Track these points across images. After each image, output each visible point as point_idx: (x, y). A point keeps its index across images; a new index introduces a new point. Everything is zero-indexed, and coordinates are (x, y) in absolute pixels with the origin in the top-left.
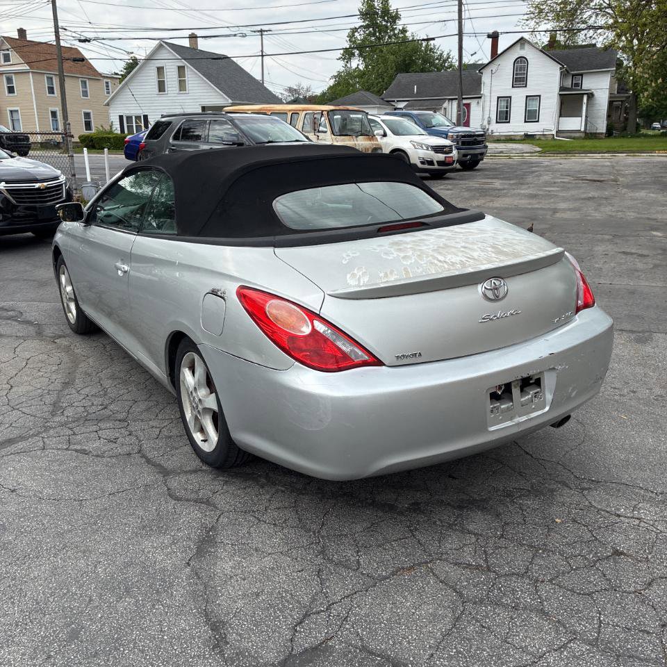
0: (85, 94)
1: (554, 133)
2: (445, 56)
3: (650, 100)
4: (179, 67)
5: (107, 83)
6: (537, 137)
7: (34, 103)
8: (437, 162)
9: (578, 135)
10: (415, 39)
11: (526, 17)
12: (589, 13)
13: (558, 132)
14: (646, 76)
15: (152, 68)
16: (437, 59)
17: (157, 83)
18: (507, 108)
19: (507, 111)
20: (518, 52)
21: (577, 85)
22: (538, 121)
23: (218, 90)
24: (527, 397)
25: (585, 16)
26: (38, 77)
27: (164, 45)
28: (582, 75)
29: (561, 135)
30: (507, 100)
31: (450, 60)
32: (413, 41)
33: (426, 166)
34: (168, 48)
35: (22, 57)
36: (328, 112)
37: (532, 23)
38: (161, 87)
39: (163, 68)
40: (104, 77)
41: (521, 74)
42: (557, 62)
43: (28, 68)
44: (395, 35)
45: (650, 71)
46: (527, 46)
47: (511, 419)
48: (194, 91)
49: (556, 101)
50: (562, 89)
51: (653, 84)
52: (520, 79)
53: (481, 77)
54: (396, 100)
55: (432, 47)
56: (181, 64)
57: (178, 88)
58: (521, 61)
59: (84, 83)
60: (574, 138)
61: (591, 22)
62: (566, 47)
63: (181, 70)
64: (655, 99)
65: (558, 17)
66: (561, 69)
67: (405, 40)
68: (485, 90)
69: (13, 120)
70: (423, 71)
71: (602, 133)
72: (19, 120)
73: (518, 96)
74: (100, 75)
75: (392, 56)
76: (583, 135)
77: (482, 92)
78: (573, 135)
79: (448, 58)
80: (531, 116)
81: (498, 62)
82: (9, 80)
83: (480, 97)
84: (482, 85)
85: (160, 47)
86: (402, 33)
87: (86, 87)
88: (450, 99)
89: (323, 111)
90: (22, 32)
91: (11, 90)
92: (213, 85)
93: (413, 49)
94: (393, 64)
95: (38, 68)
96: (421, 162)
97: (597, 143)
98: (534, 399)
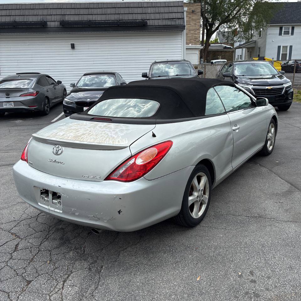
24: (55, 201)
98: (57, 204)
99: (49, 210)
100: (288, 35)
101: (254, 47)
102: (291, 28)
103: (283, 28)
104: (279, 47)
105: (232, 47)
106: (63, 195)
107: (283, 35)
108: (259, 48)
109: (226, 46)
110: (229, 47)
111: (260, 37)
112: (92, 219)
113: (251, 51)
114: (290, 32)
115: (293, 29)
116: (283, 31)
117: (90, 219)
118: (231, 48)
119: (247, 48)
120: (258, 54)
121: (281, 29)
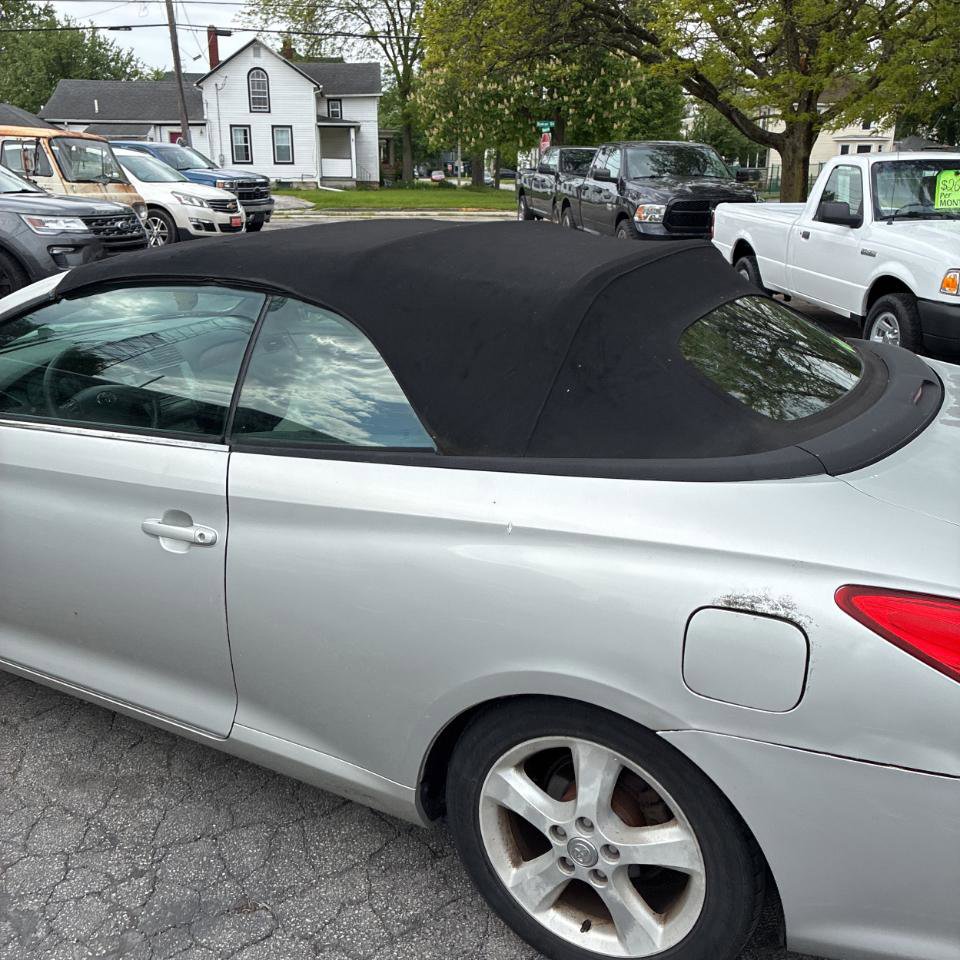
1: (317, 180)
2: (124, 57)
3: (442, 140)
6: (295, 186)
8: (220, 225)
9: (349, 184)
10: (72, 26)
11: (248, 9)
12: (334, 14)
13: (323, 179)
14: (433, 107)
16: (112, 60)
18: (246, 141)
19: (246, 147)
20: (251, 61)
21: (335, 114)
22: (293, 163)
25: (328, 18)
28: (340, 100)
29: (328, 183)
30: (245, 131)
31: (133, 63)
32: (68, 28)
33: (203, 232)
36: (50, 140)
37: (257, 21)
41: (259, 93)
42: (309, 80)
44: (33, 15)
45: (437, 102)
46: (263, 52)
49: (314, 135)
50: (320, 118)
51: (444, 120)
52: (260, 101)
53: (200, 94)
54: (66, 121)
55: (102, 40)
58: (258, 73)
60: (345, 189)
61: (338, 27)
62: (309, 59)
64: (447, 139)
65: (292, 14)
66: (315, 89)
67: (52, 26)
68: (209, 114)
70: (93, 76)
71: (375, 182)
73: (261, 126)
75: (37, 51)
76: (354, 183)
77: (205, 117)
78: (343, 184)
79: (131, 60)
80: (284, 156)
81: (223, 72)
83: (204, 125)
84: (205, 105)
86: (45, 14)
88: (158, 125)
89: (38, 138)
93: (72, 42)
94: (42, 63)
96: (194, 225)
97: (372, 195)
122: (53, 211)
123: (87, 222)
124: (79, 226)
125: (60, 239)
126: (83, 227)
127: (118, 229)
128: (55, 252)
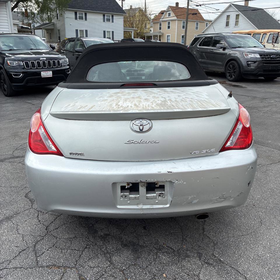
0: (197, 28)
4: (237, 15)
5: (207, 23)
7: (176, 32)
15: (225, 16)
17: (225, 23)
23: (253, 25)
24: (152, 195)
26: (179, 22)
27: (232, 5)
34: (233, 6)
35: (175, 14)
38: (227, 24)
39: (229, 15)
40: (206, 21)
43: (176, 18)
47: (137, 204)
48: (241, 26)
56: (237, 14)
57: (234, 25)
59: (197, 24)
63: (237, 16)
69: (167, 39)
72: (170, 39)
74: (205, 20)
82: (169, 23)
85: (230, 6)
87: (198, 26)
89: (279, 32)
90: (177, 4)
91: (169, 27)
92: (251, 23)
95: (180, 18)
98: (157, 197)
99: (142, 209)
100: (82, 20)
101: (53, 29)
102: (84, 14)
103: (78, 13)
104: (77, 31)
105: (30, 28)
106: (177, 182)
107: (78, 19)
108: (59, 30)
109: (22, 26)
110: (26, 27)
111: (58, 20)
112: (216, 202)
113: (50, 32)
114: (84, 17)
115: (86, 15)
116: (78, 16)
117: (213, 202)
118: (28, 28)
119: (45, 29)
120: (58, 36)
121: (76, 13)
122: (249, 51)
123: (261, 55)
124: (258, 56)
125: (251, 60)
126: (259, 56)
127: (271, 57)
128: (249, 63)
